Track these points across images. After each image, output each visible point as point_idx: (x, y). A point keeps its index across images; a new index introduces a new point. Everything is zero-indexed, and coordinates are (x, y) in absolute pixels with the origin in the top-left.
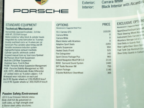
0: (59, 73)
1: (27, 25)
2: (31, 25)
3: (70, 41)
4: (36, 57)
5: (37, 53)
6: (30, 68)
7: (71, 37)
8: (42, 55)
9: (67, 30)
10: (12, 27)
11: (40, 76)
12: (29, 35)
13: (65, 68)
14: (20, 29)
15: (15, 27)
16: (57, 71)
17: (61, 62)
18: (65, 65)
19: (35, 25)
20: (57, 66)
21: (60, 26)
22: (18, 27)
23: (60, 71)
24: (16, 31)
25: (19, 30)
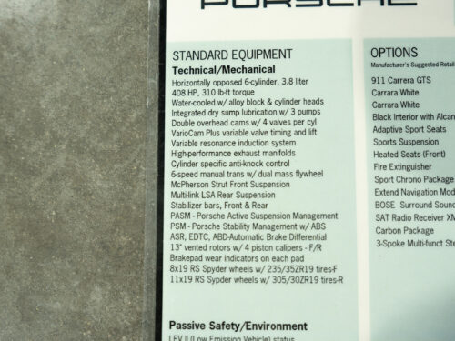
0: (388, 245)
1: (256, 54)
2: (269, 54)
3: (430, 117)
4: (294, 180)
5: (296, 164)
6: (274, 226)
7: (430, 101)
8: (320, 174)
9: (414, 73)
10: (196, 64)
11: (312, 258)
12: (262, 92)
13: (413, 224)
14: (226, 69)
15: (209, 64)
16: (382, 237)
17: (397, 199)
18: (411, 212)
19: (284, 54)
20: (381, 218)
21: (384, 58)
22: (219, 63)
23: (391, 238)
24: (211, 77)
25: (223, 77)
